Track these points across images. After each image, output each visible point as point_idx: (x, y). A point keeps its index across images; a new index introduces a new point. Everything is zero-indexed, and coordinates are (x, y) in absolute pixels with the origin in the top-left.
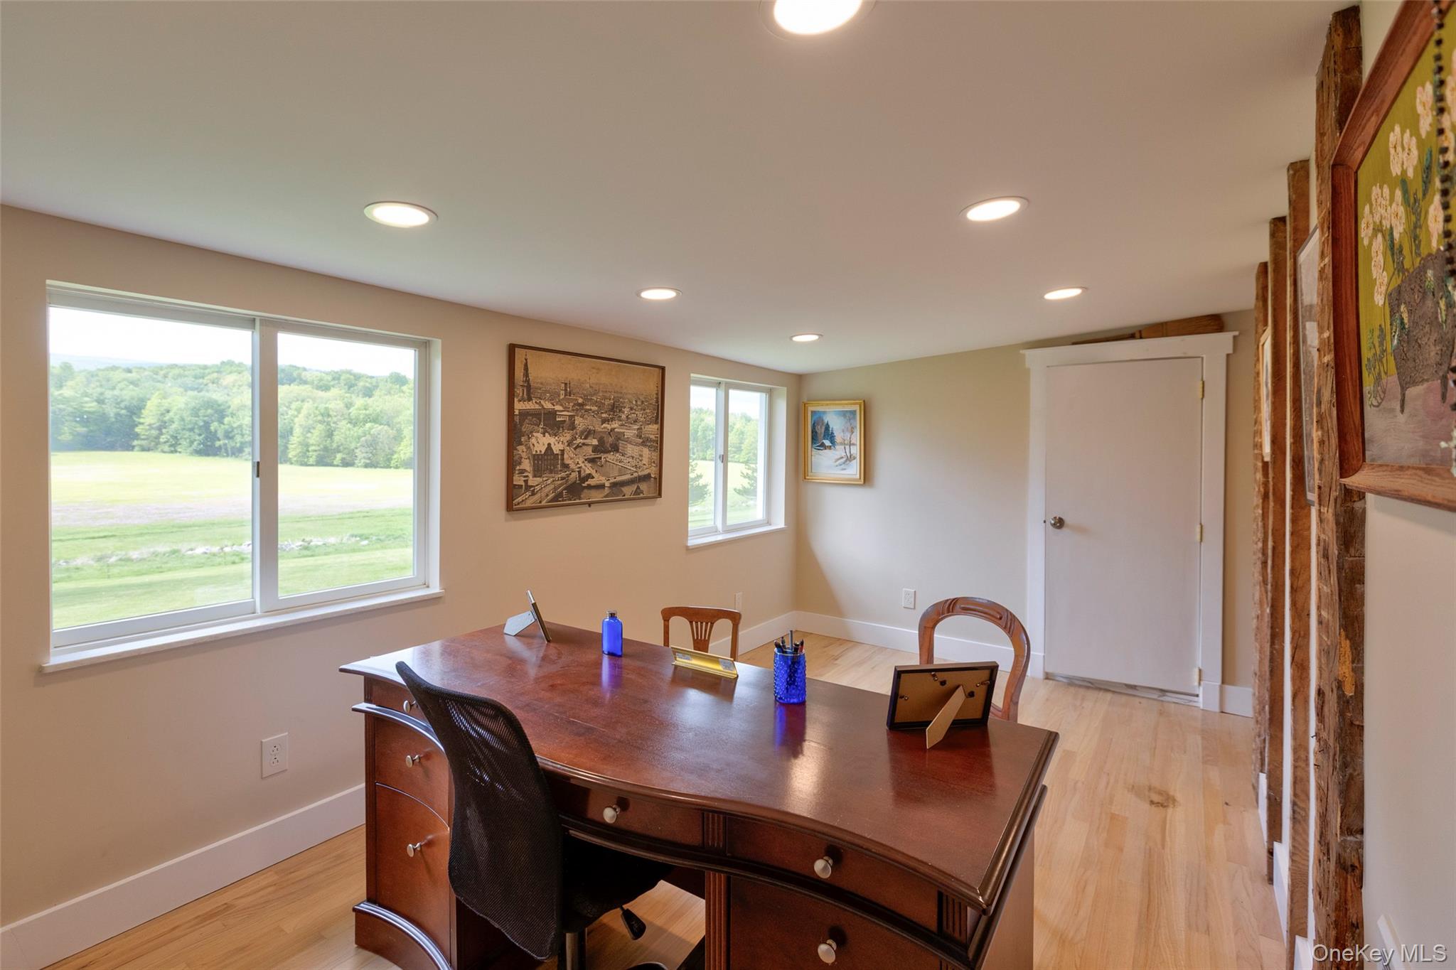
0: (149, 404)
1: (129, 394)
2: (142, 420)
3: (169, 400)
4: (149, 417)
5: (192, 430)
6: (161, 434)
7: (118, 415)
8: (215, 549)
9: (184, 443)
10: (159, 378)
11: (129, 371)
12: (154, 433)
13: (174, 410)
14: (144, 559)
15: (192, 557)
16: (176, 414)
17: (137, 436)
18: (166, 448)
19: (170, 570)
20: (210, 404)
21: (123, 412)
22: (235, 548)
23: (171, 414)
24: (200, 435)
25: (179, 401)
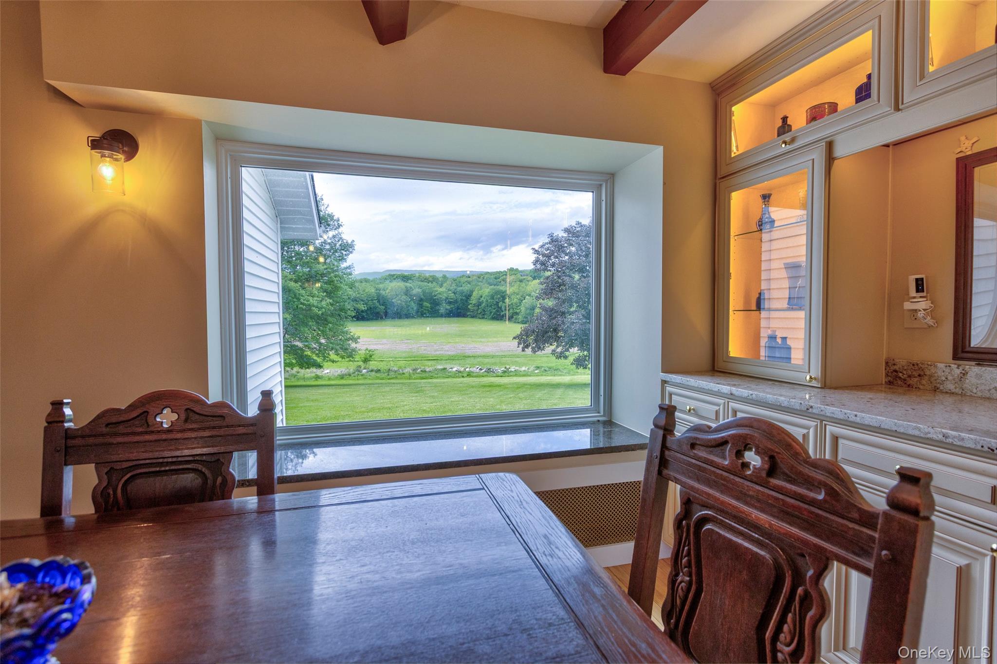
0: (474, 293)
1: (466, 288)
2: (471, 302)
3: (482, 291)
4: (473, 300)
5: (491, 306)
6: (479, 309)
7: (461, 300)
8: (462, 369)
9: (488, 313)
10: (480, 280)
11: (469, 277)
12: (476, 308)
13: (484, 296)
14: (431, 371)
15: (451, 372)
16: (484, 298)
17: (469, 310)
18: (481, 316)
19: (437, 378)
20: (498, 292)
21: (464, 298)
22: (471, 369)
23: (482, 299)
24: (494, 309)
25: (485, 291)
